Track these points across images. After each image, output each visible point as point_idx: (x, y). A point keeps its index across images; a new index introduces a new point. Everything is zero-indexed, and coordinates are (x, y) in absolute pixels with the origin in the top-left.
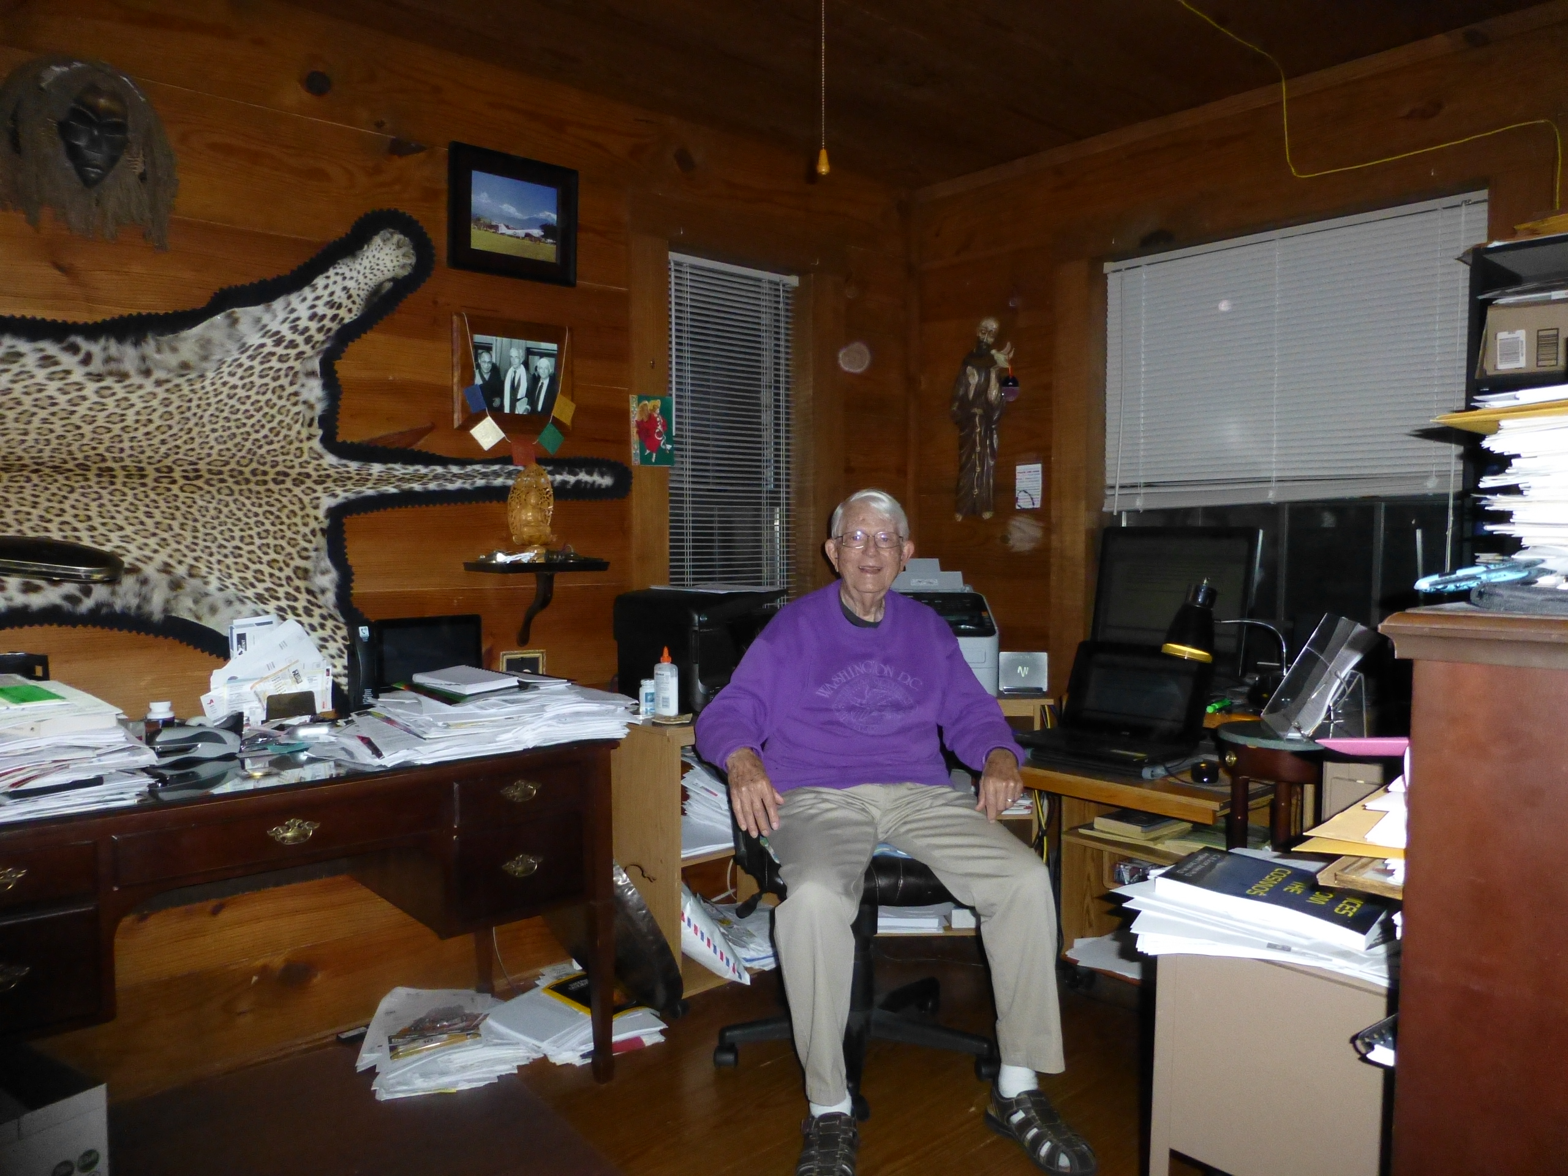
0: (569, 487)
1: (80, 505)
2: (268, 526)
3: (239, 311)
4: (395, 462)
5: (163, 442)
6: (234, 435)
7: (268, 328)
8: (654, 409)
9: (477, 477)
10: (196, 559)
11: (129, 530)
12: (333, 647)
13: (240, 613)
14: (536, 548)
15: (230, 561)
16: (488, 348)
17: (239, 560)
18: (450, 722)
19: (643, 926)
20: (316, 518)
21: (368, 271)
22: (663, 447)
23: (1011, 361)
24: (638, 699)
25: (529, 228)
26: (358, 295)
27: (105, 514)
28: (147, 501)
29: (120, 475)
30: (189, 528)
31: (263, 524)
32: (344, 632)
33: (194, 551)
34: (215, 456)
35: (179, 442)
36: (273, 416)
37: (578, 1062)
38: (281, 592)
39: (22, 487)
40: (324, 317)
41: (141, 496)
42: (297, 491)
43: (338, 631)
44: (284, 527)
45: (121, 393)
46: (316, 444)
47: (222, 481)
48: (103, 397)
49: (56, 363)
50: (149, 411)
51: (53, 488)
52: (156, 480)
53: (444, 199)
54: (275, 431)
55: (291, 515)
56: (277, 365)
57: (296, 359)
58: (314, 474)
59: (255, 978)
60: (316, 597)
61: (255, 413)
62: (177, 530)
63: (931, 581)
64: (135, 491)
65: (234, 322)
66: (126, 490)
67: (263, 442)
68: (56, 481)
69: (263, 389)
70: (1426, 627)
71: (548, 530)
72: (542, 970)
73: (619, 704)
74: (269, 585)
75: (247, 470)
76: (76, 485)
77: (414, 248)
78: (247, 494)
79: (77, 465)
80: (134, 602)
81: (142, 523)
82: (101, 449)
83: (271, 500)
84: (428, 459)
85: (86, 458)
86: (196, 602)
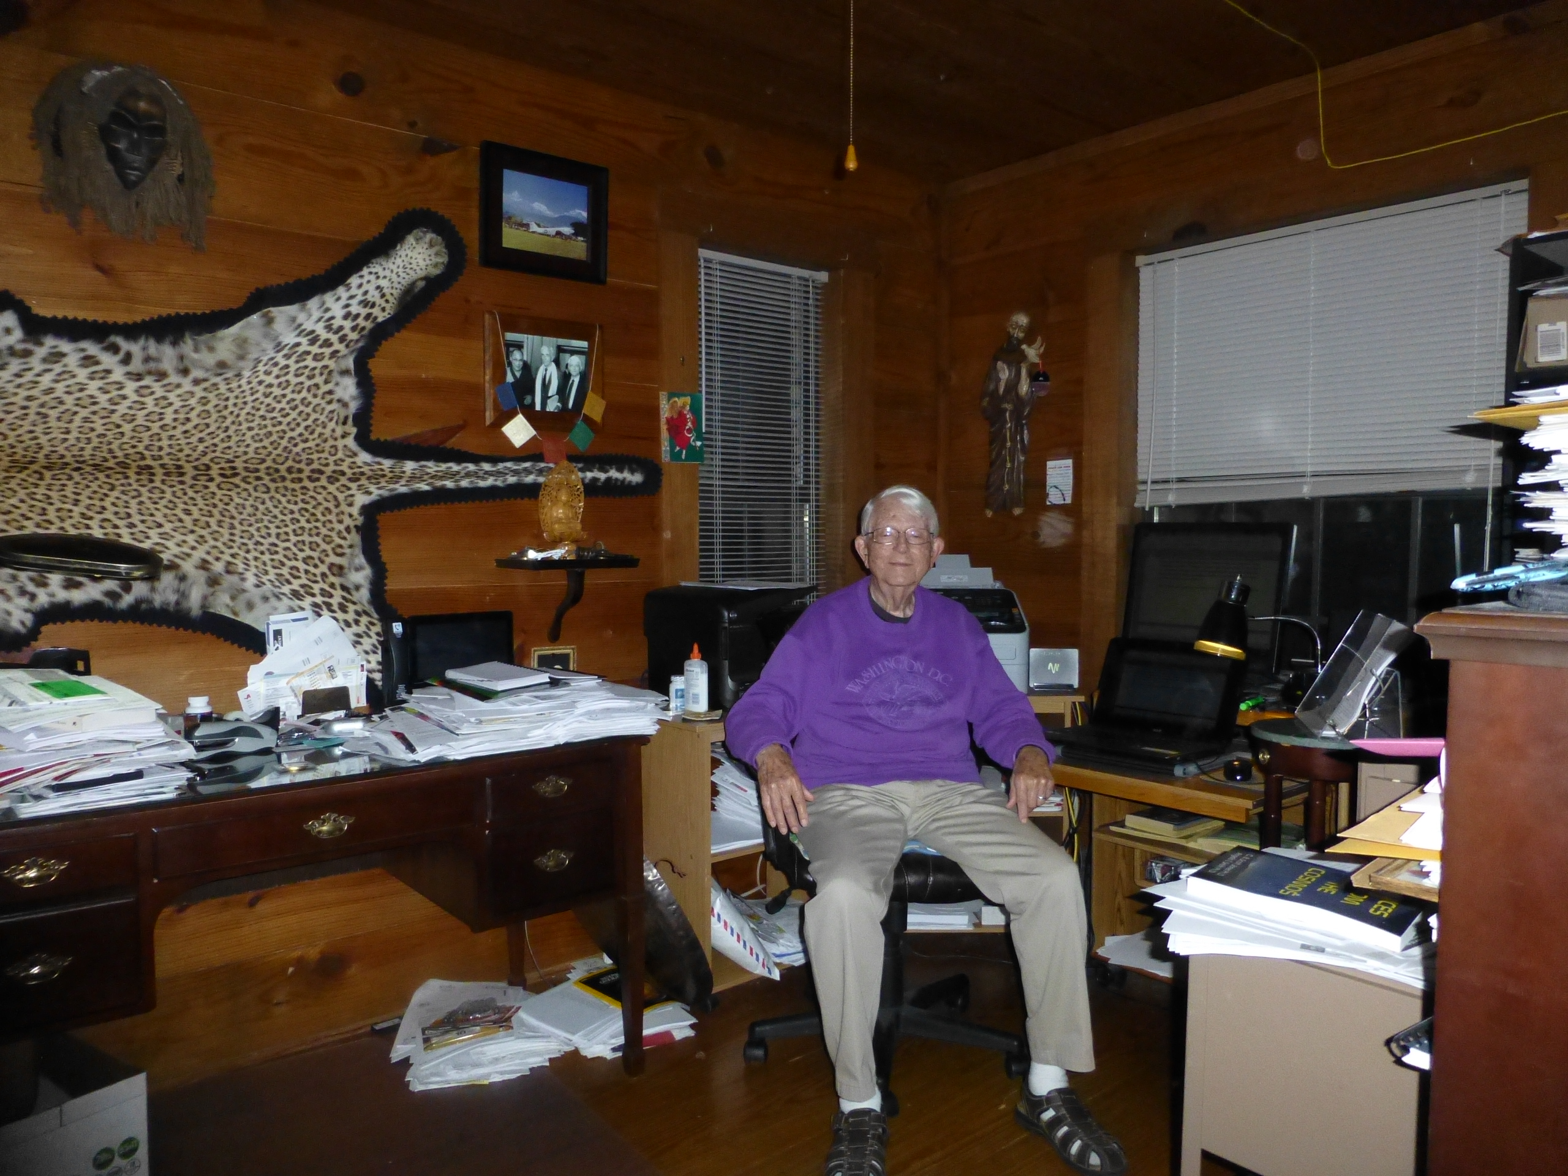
0: (599, 484)
1: (120, 503)
2: (303, 523)
3: (275, 311)
4: (428, 460)
5: (201, 440)
6: (270, 433)
7: (303, 327)
8: (684, 406)
9: (506, 474)
10: (233, 556)
11: (168, 527)
12: (367, 643)
13: (275, 609)
14: (567, 545)
15: (266, 557)
16: (519, 346)
17: (274, 557)
18: (483, 718)
19: (673, 921)
20: (351, 516)
21: (401, 270)
22: (693, 444)
23: (1041, 356)
24: (668, 695)
25: (560, 226)
26: (392, 294)
27: (144, 511)
28: (186, 498)
29: (159, 472)
30: (225, 525)
31: (298, 521)
32: (378, 628)
33: (231, 547)
34: (251, 455)
35: (216, 441)
36: (308, 415)
37: (609, 1055)
38: (316, 589)
39: (64, 485)
40: (357, 316)
41: (179, 494)
42: (332, 488)
43: (371, 627)
44: (319, 524)
45: (159, 392)
46: (350, 442)
47: (258, 478)
48: (142, 396)
49: (97, 363)
50: (187, 409)
51: (94, 486)
52: (194, 478)
53: (476, 196)
54: (310, 429)
55: (326, 513)
56: (312, 364)
57: (330, 358)
58: (349, 472)
59: (291, 970)
60: (349, 593)
61: (290, 412)
62: (215, 527)
63: (961, 577)
64: (174, 489)
65: (270, 321)
66: (164, 487)
67: (298, 440)
68: (97, 479)
69: (298, 388)
70: (1463, 627)
71: (579, 527)
72: (573, 964)
73: (650, 701)
74: (304, 581)
75: (282, 468)
76: (117, 483)
77: (447, 247)
78: (282, 491)
79: (117, 464)
80: (172, 598)
81: (181, 520)
82: (141, 448)
83: (307, 498)
84: (460, 457)
85: (126, 456)
86: (233, 598)
